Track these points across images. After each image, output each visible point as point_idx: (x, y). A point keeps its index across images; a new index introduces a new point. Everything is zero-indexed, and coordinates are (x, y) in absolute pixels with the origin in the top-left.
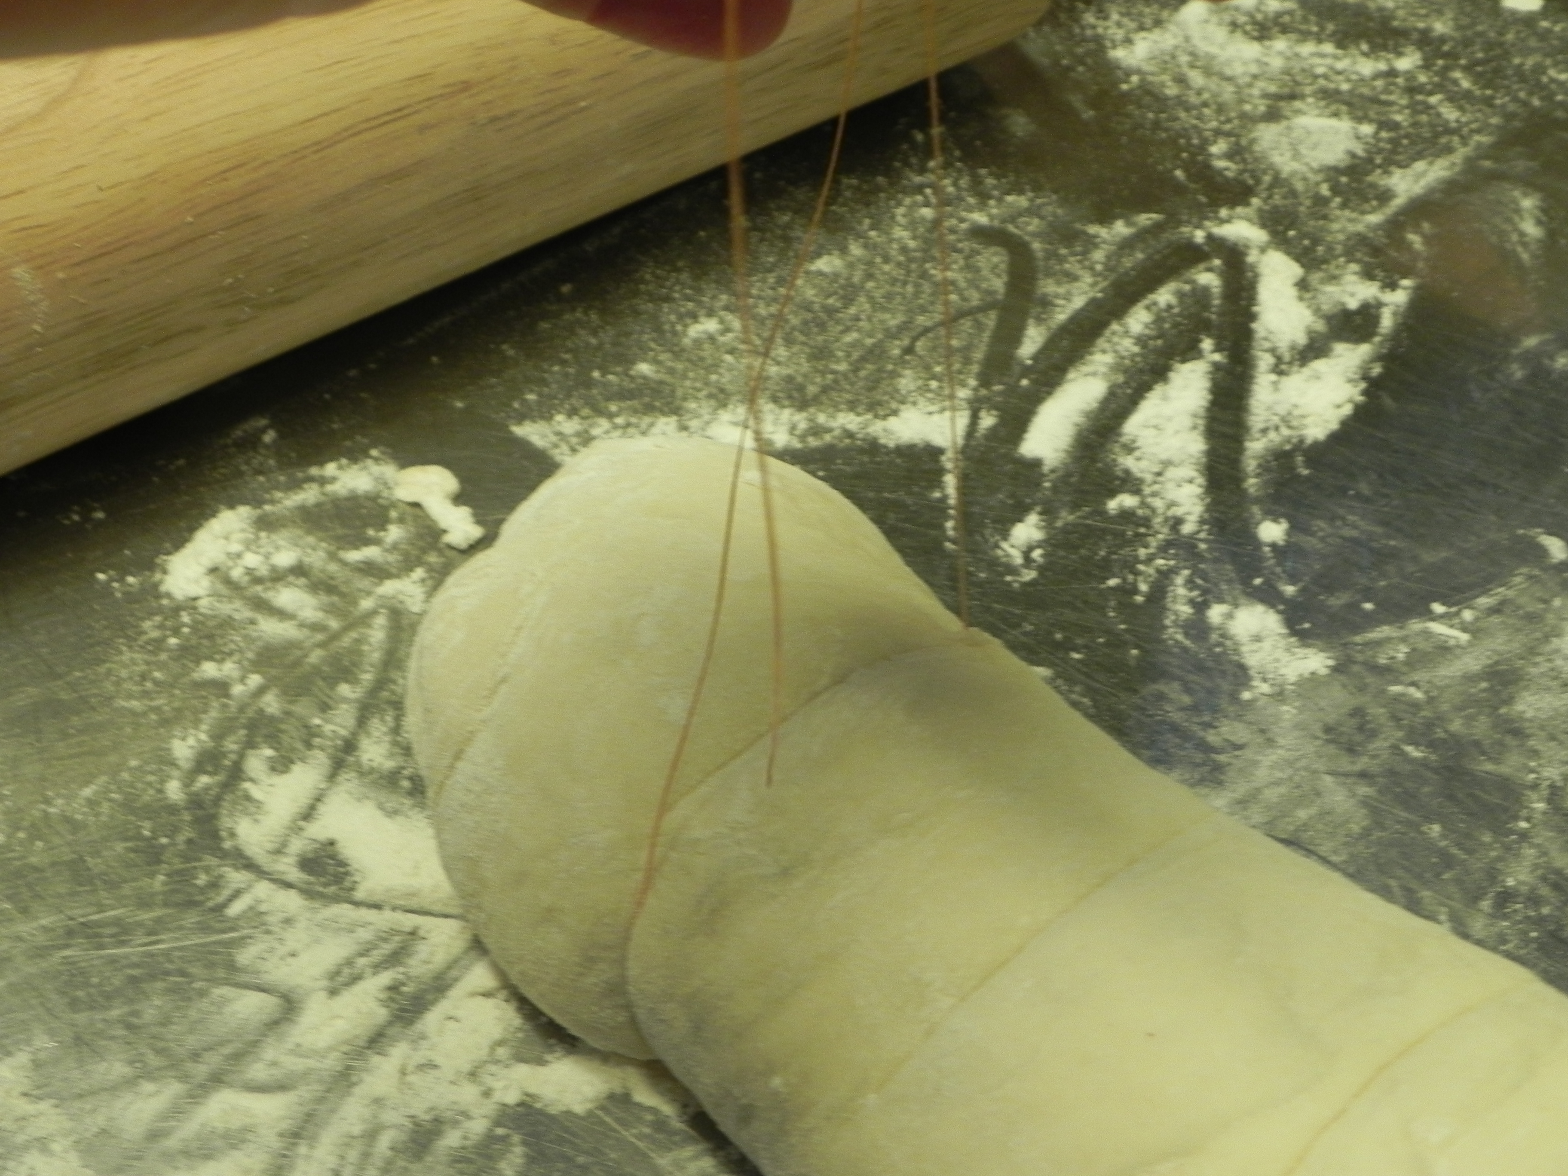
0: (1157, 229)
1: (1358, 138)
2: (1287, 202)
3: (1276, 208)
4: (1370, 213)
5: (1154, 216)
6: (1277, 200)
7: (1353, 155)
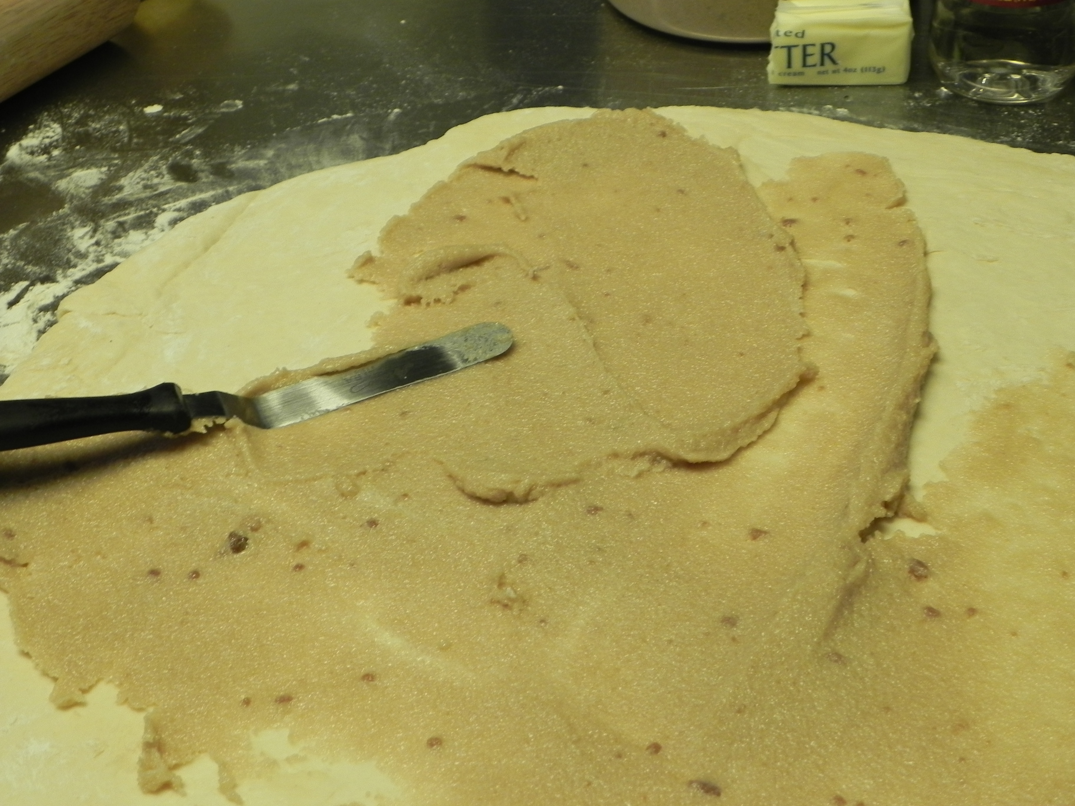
0: (27, 228)
1: (101, 173)
2: (80, 202)
3: (75, 206)
4: (117, 194)
5: (25, 224)
6: (75, 202)
7: (102, 179)
